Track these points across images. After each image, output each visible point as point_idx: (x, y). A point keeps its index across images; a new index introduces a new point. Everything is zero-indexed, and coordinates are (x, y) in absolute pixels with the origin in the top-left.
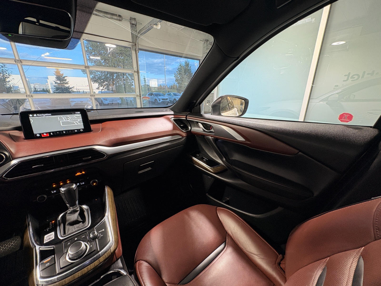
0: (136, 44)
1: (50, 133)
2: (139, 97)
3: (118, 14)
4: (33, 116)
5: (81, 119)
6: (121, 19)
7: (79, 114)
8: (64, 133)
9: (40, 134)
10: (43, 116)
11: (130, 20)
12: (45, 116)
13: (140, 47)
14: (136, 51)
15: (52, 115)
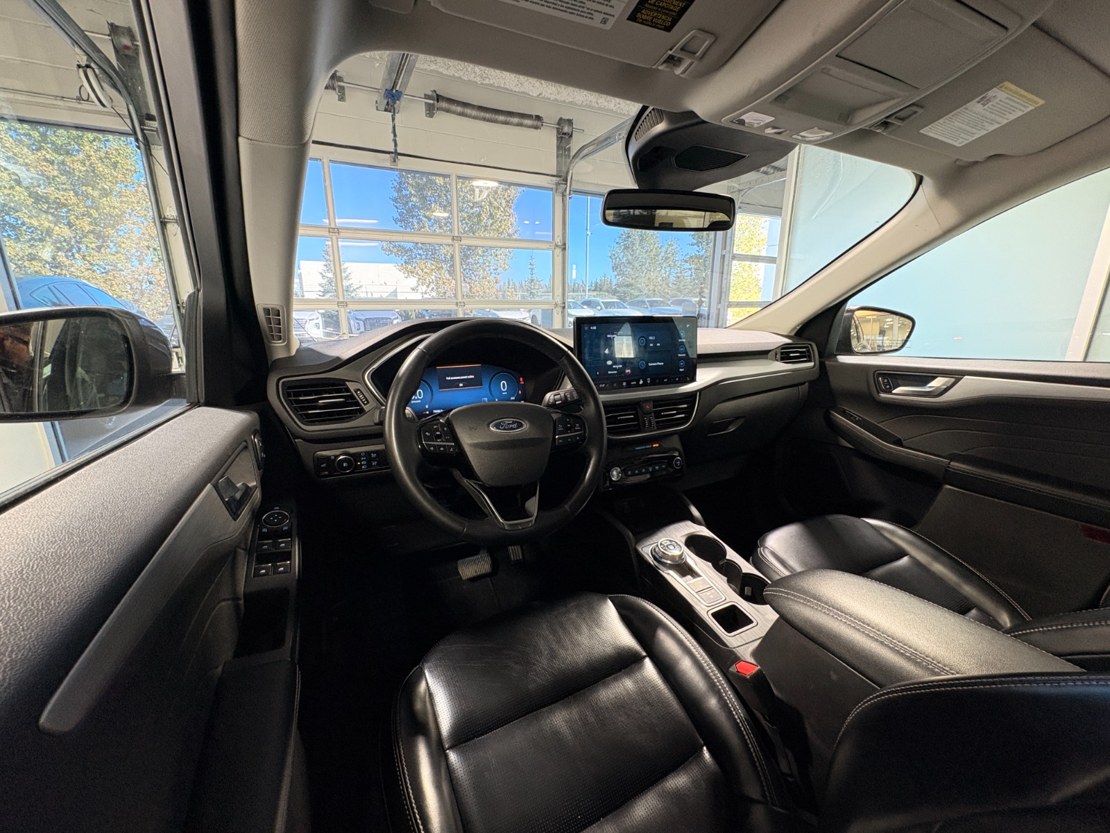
0: (566, 181)
2: (560, 309)
3: (534, 113)
6: (539, 124)
11: (559, 124)
13: (575, 186)
14: (563, 196)
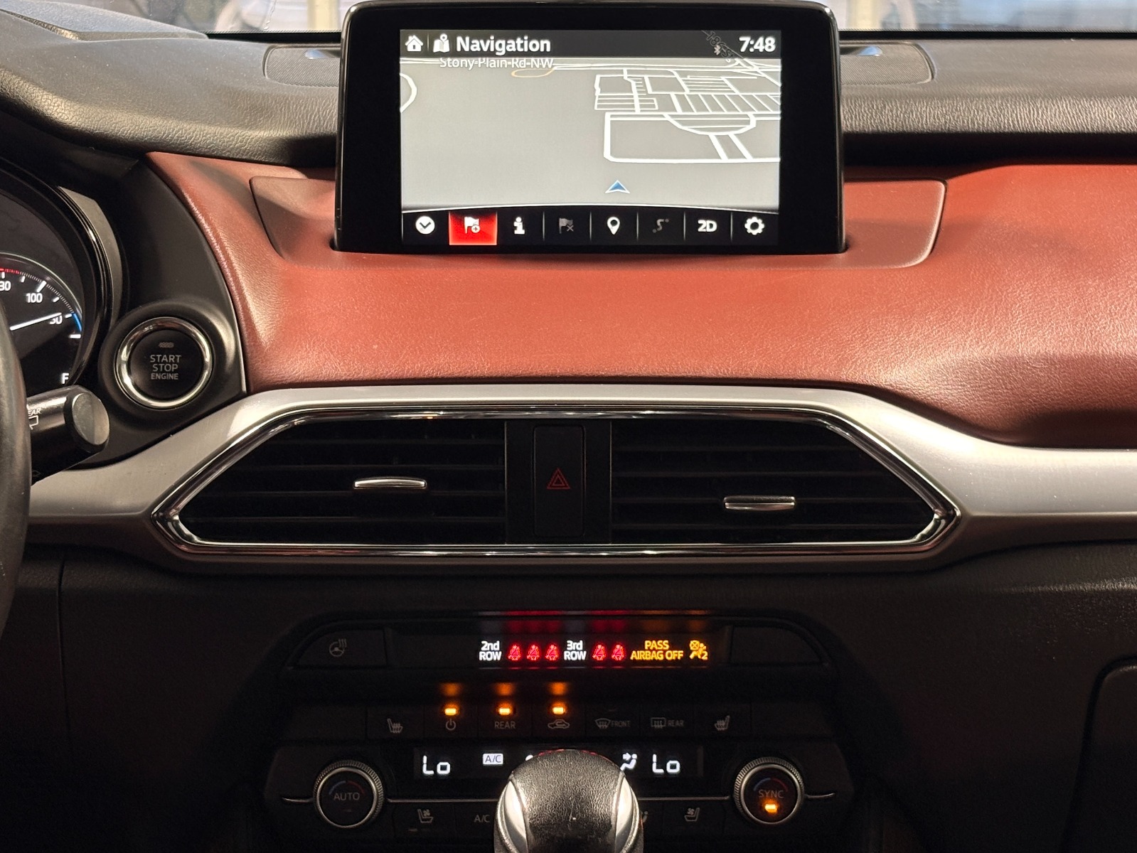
1: (507, 215)
4: (427, 52)
5: (775, 115)
7: (765, 55)
8: (614, 230)
9: (440, 217)
10: (491, 54)
12: (509, 54)
15: (557, 52)
